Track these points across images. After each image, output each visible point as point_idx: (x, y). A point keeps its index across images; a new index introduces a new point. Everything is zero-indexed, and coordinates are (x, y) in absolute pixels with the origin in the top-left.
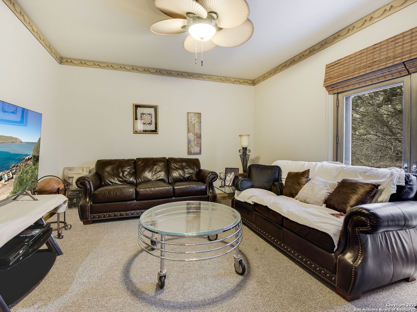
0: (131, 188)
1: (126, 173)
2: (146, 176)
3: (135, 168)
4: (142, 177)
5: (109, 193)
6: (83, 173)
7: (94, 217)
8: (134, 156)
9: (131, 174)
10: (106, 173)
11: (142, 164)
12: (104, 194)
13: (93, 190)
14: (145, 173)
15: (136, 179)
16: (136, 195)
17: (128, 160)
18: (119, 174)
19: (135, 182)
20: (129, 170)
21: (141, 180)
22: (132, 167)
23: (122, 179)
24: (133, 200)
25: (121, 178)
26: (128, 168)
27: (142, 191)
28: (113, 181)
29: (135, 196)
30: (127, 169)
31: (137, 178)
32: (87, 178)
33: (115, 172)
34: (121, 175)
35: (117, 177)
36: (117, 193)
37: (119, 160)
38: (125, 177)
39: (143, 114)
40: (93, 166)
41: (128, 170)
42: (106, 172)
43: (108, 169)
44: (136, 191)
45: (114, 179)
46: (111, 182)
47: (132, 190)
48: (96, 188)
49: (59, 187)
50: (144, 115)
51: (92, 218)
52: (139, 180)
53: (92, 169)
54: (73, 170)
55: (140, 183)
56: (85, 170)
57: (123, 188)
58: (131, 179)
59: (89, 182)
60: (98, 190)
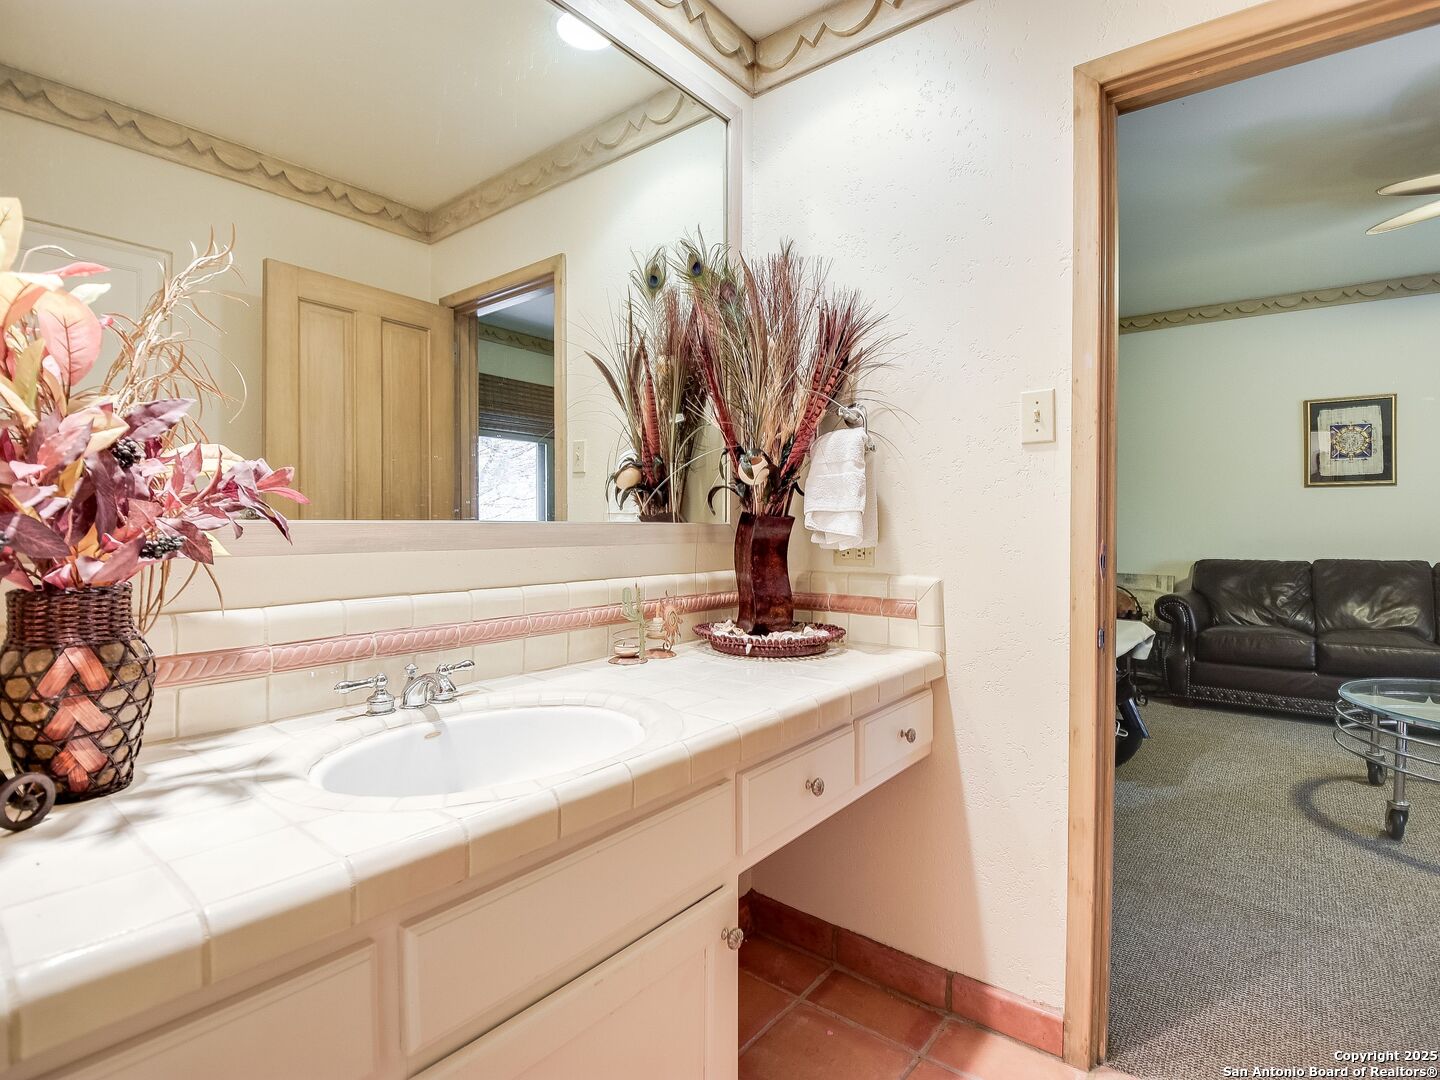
0: (1301, 638)
1: (1282, 598)
2: (1349, 613)
3: (1311, 586)
4: (1337, 614)
5: (1238, 640)
6: (1158, 590)
7: (1198, 693)
8: (1308, 554)
9: (1296, 604)
10: (1224, 594)
11: (1337, 578)
12: (1226, 641)
13: (1195, 628)
14: (1345, 603)
15: (1314, 618)
16: (1317, 656)
17: (1289, 565)
18: (1262, 598)
19: (1313, 626)
20: (1291, 592)
21: (1332, 622)
22: (1300, 583)
23: (1272, 614)
24: (1310, 669)
25: (1265, 609)
26: (1288, 586)
27: (1336, 650)
28: (1243, 616)
29: (1313, 659)
30: (1286, 589)
31: (1318, 617)
32: (1181, 599)
33: (1250, 594)
34: (1267, 602)
35: (1254, 607)
36: (1262, 646)
37: (1261, 561)
38: (1279, 609)
39: (1339, 427)
40: (1184, 574)
41: (1288, 591)
42: (1225, 590)
43: (1231, 583)
44: (1318, 648)
45: (1247, 612)
46: (1240, 619)
47: (1305, 643)
48: (1202, 627)
49: (1129, 608)
50: (1344, 430)
51: (1195, 695)
52: (1324, 623)
53: (1180, 583)
54: (1135, 580)
55: (1329, 631)
56: (1164, 583)
57: (1279, 634)
58: (1299, 618)
59: (1186, 608)
60: (1209, 630)
